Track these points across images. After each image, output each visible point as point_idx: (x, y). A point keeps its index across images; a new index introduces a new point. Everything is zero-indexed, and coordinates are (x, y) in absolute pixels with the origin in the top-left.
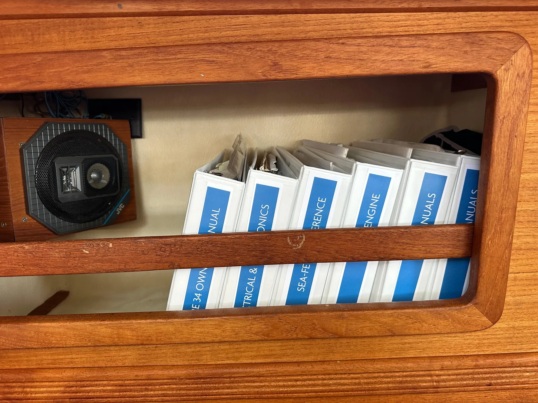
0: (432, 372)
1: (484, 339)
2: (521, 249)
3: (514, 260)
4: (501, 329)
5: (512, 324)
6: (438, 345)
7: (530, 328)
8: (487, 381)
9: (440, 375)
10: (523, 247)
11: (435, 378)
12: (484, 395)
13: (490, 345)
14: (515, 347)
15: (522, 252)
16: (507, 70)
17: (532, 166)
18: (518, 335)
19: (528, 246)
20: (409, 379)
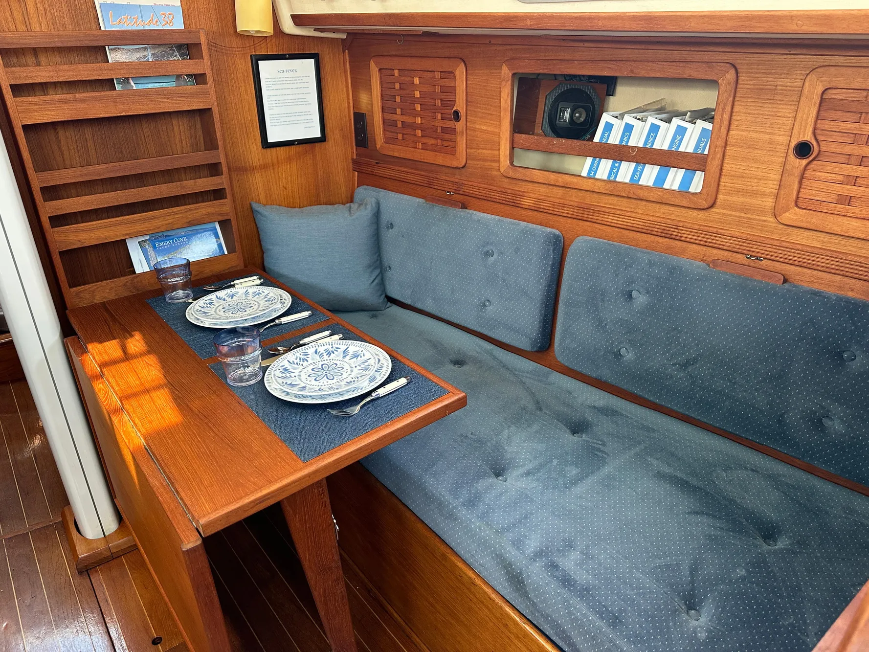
0: (679, 228)
1: (707, 216)
2: (728, 170)
3: (725, 175)
4: (716, 213)
5: (722, 211)
6: (685, 215)
7: (731, 215)
8: (705, 240)
9: (683, 230)
10: (730, 169)
11: (680, 231)
12: (704, 249)
13: (711, 221)
14: (723, 225)
15: (729, 172)
16: (723, 80)
17: (736, 128)
18: (725, 218)
19: (732, 169)
20: (667, 229)
